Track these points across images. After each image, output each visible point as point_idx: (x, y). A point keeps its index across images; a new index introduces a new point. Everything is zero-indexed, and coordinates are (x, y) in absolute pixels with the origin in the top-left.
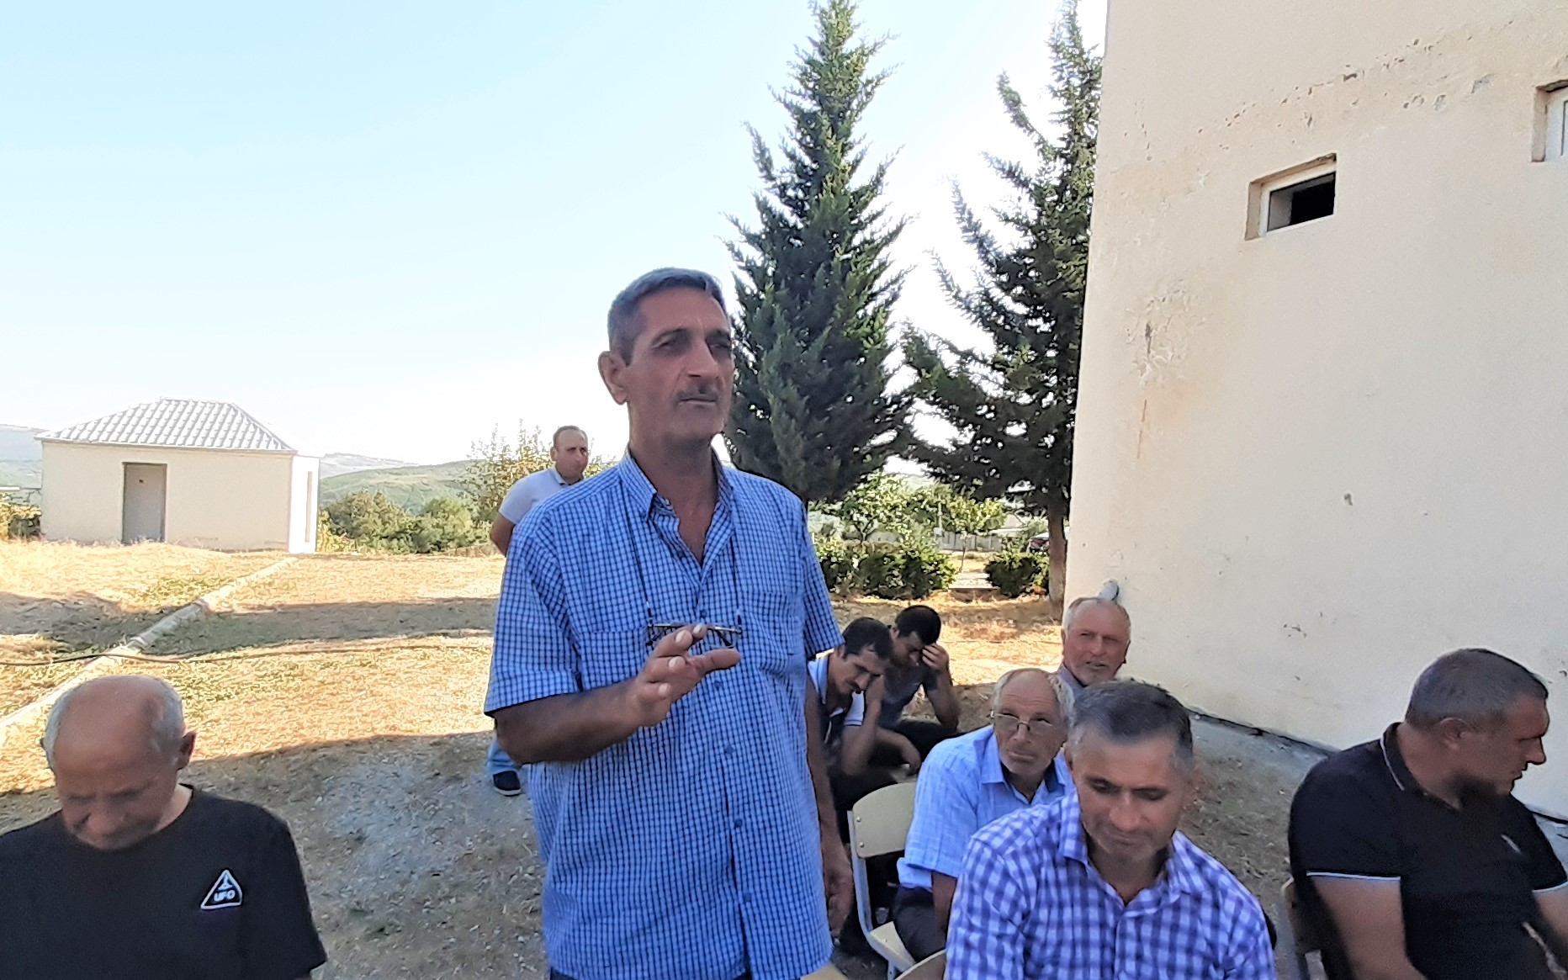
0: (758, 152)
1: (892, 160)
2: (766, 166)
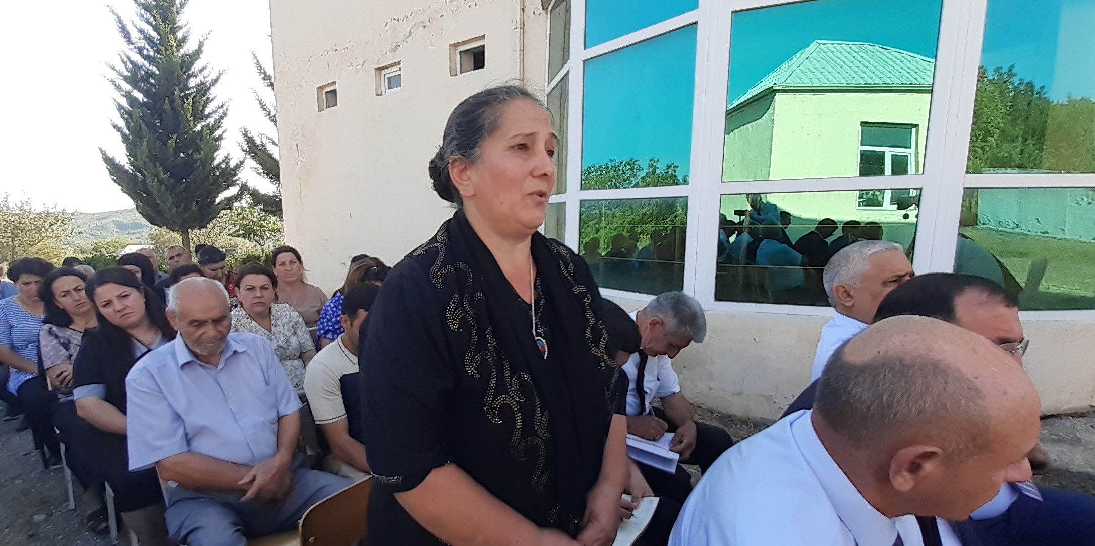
0: (120, 26)
1: (207, 39)
2: (127, 36)
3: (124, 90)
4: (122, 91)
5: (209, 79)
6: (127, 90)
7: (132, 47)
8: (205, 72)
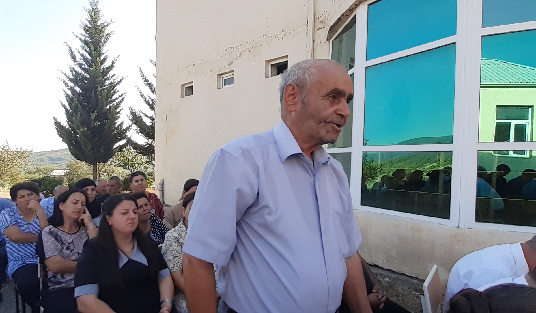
0: (71, 52)
1: (117, 60)
2: (74, 58)
3: (70, 86)
4: (69, 87)
5: (116, 81)
6: (71, 86)
7: (76, 63)
8: (114, 77)
